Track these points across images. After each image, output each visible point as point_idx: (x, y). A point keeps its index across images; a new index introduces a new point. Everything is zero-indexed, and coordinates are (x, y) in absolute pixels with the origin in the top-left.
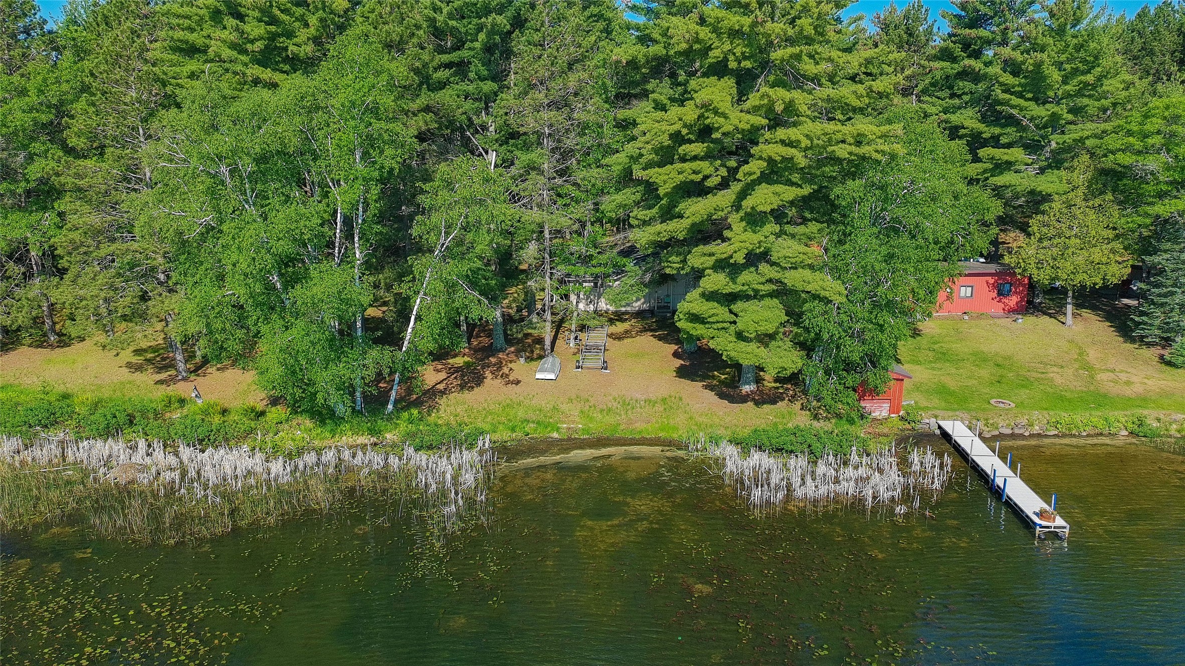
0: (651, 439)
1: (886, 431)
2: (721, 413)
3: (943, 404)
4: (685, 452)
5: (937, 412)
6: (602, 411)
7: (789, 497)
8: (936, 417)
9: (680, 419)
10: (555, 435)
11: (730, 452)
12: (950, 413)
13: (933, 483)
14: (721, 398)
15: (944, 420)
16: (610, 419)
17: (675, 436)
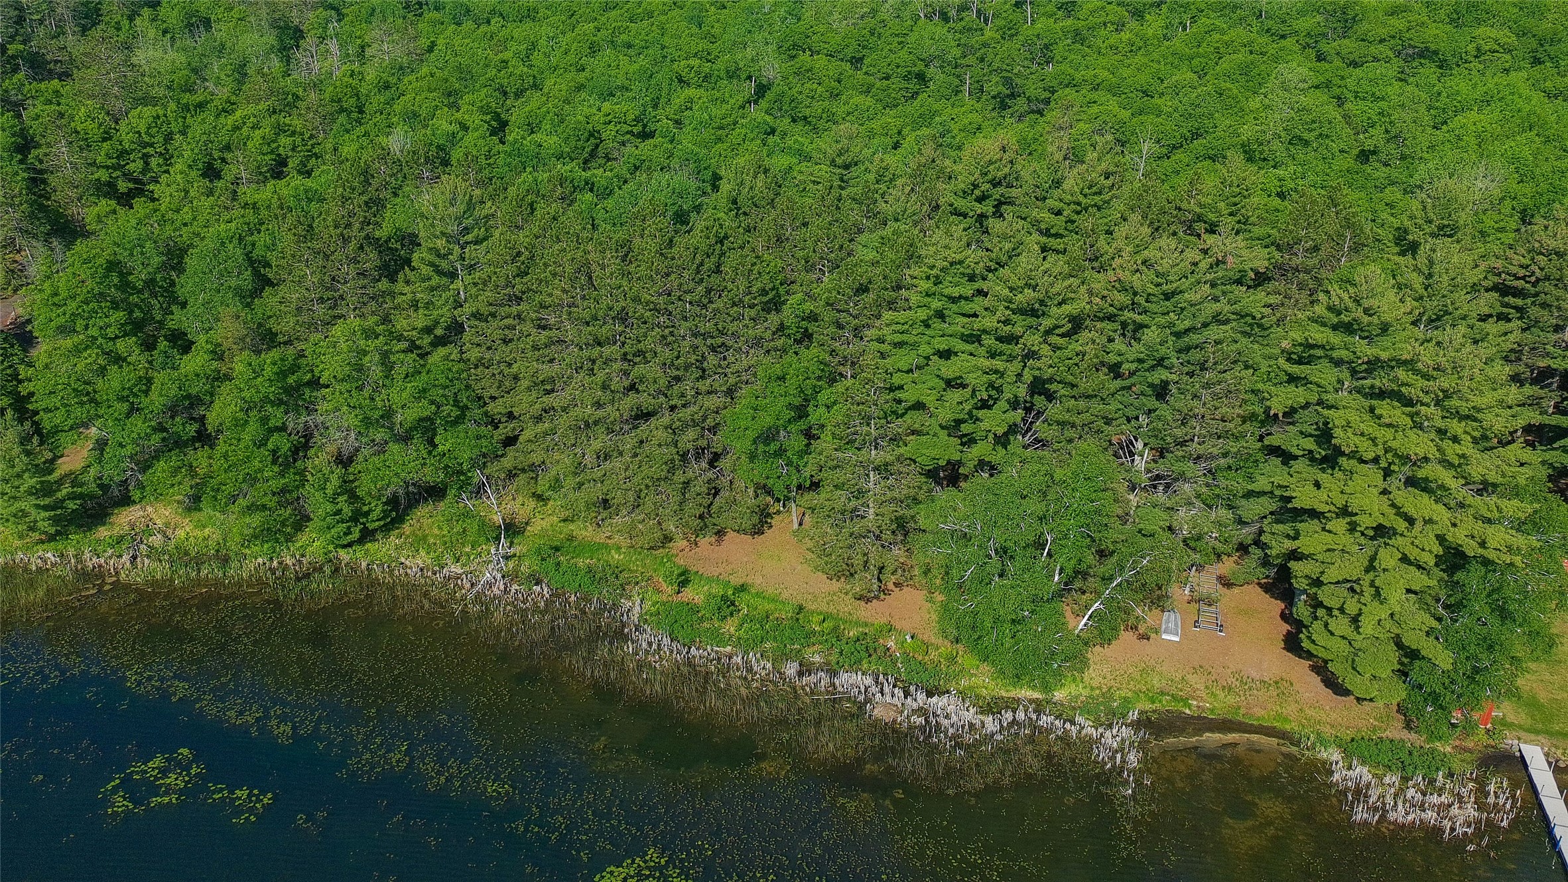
0: (1267, 728)
1: (1471, 745)
2: (1328, 708)
3: (1529, 721)
4: (1297, 749)
5: (1522, 734)
6: (1224, 688)
7: (1383, 817)
8: (1519, 739)
9: (1290, 709)
10: (1188, 711)
11: (1334, 755)
12: (1533, 737)
13: (1502, 821)
14: (1327, 686)
15: (1525, 742)
16: (1231, 700)
17: (1288, 727)
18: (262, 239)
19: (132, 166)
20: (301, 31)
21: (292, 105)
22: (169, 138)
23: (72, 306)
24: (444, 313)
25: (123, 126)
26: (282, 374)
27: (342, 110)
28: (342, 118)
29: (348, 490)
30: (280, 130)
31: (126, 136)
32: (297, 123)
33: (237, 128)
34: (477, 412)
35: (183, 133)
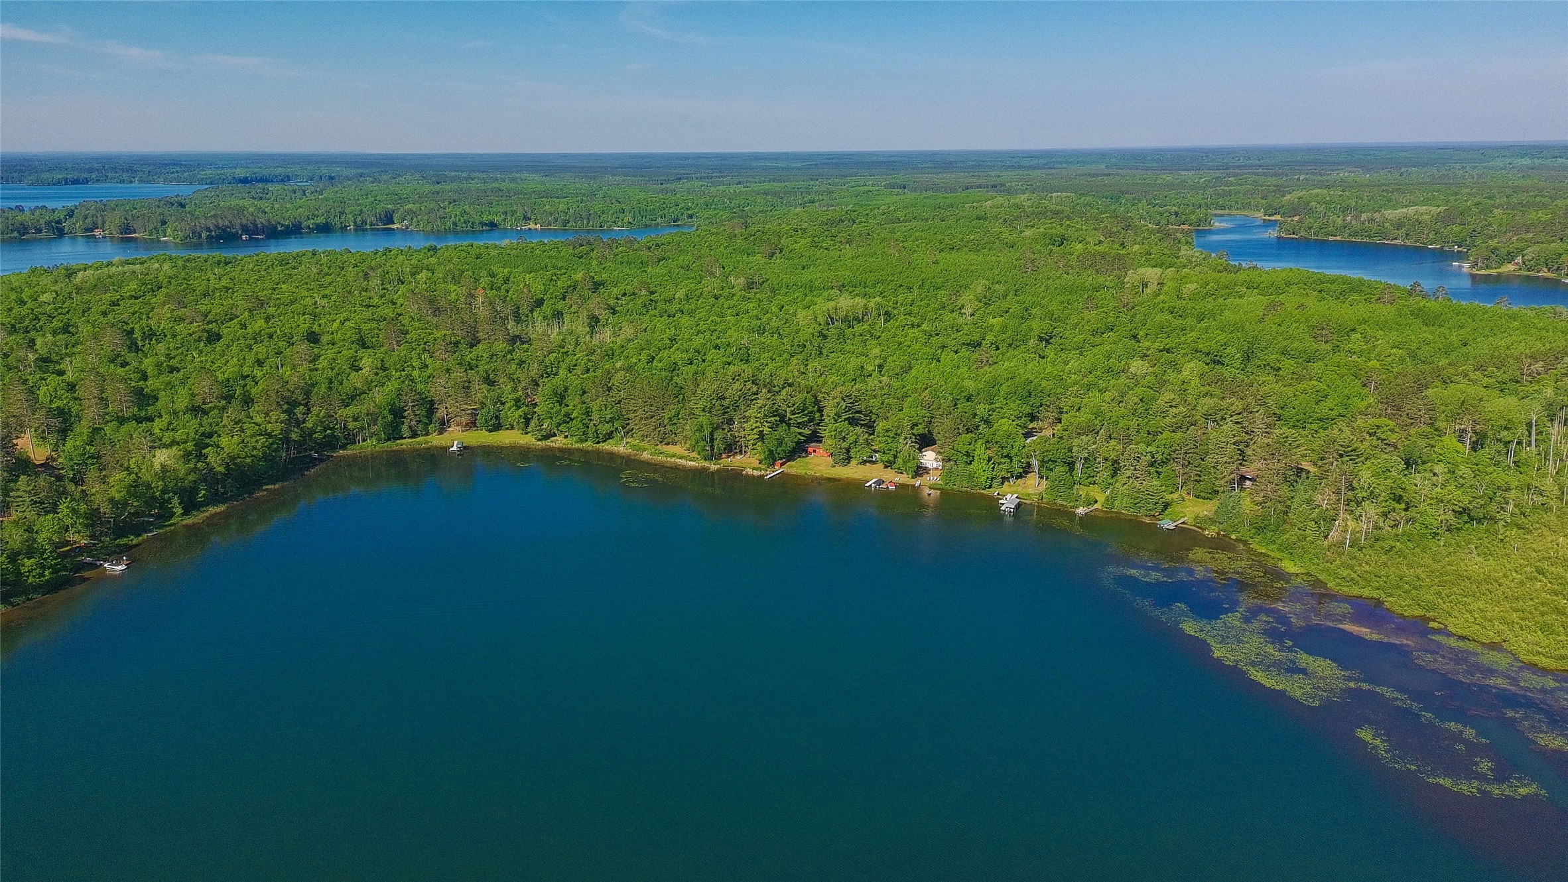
18: (584, 385)
19: (548, 370)
20: (598, 319)
21: (593, 353)
22: (559, 362)
23: (547, 397)
24: (618, 399)
25: (547, 359)
26: (586, 409)
27: (607, 355)
28: (607, 357)
29: (596, 431)
30: (588, 360)
31: (547, 362)
32: (593, 358)
33: (577, 360)
34: (622, 418)
35: (563, 361)
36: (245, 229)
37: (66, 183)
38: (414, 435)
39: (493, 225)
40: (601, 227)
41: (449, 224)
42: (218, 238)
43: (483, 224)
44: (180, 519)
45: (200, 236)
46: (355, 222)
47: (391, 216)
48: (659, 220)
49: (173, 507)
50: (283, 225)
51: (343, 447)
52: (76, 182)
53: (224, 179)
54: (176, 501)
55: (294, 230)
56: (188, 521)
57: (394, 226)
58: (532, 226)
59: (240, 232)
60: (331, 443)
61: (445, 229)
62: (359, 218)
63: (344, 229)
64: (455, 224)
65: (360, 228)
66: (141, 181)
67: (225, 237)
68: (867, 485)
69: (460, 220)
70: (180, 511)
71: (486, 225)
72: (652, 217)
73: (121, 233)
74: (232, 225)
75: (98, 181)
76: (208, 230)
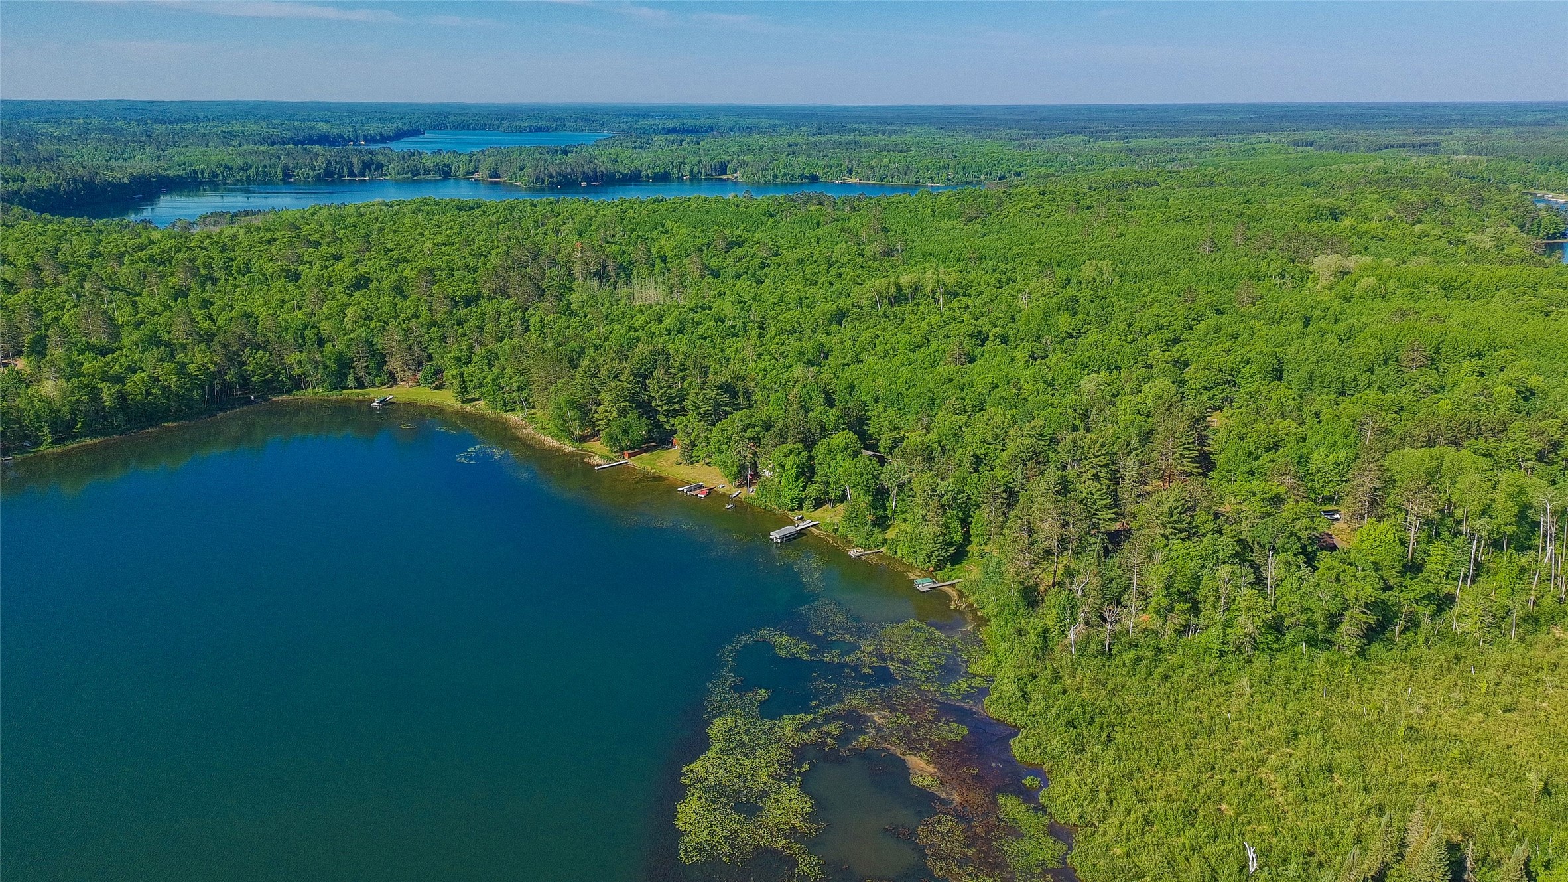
36: (585, 176)
37: (530, 131)
38: (360, 385)
39: (813, 178)
40: (917, 182)
41: (769, 177)
42: (559, 183)
43: (803, 176)
44: (48, 448)
45: (543, 182)
46: (692, 171)
47: (726, 166)
48: (982, 177)
49: (44, 435)
50: (621, 173)
51: (289, 392)
52: (538, 130)
53: (655, 129)
54: (46, 429)
55: (633, 179)
56: (60, 449)
57: (726, 177)
58: (853, 180)
59: (580, 179)
60: (272, 385)
61: (765, 180)
62: (696, 168)
63: (680, 178)
64: (776, 176)
65: (695, 178)
66: (590, 130)
67: (565, 184)
68: (680, 489)
69: (780, 172)
70: (49, 439)
71: (806, 177)
72: (976, 174)
73: (491, 177)
74: (574, 172)
75: (556, 129)
76: (551, 176)
